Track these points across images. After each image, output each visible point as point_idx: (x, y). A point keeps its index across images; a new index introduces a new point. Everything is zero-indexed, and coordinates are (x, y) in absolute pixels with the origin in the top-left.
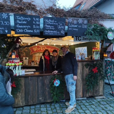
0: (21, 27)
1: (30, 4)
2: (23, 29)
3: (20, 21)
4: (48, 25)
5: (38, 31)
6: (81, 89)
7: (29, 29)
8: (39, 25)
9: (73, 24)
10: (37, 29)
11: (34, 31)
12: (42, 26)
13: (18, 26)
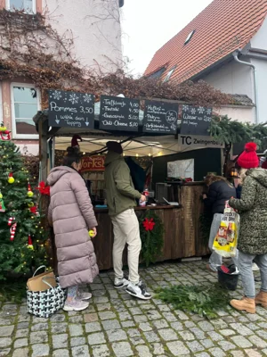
0: (110, 116)
1: (69, 67)
2: (113, 120)
3: (109, 106)
4: (151, 114)
5: (135, 124)
6: (193, 240)
7: (121, 121)
8: (137, 114)
9: (190, 114)
10: (133, 121)
11: (129, 124)
12: (141, 116)
13: (105, 115)
